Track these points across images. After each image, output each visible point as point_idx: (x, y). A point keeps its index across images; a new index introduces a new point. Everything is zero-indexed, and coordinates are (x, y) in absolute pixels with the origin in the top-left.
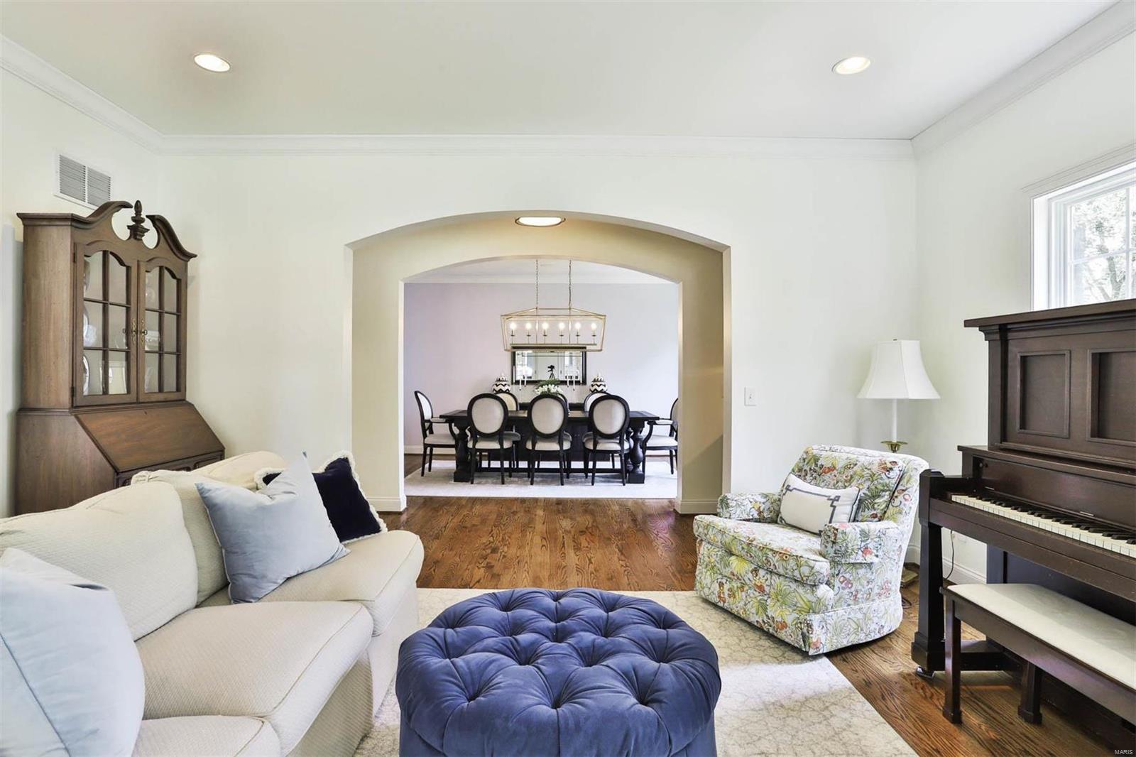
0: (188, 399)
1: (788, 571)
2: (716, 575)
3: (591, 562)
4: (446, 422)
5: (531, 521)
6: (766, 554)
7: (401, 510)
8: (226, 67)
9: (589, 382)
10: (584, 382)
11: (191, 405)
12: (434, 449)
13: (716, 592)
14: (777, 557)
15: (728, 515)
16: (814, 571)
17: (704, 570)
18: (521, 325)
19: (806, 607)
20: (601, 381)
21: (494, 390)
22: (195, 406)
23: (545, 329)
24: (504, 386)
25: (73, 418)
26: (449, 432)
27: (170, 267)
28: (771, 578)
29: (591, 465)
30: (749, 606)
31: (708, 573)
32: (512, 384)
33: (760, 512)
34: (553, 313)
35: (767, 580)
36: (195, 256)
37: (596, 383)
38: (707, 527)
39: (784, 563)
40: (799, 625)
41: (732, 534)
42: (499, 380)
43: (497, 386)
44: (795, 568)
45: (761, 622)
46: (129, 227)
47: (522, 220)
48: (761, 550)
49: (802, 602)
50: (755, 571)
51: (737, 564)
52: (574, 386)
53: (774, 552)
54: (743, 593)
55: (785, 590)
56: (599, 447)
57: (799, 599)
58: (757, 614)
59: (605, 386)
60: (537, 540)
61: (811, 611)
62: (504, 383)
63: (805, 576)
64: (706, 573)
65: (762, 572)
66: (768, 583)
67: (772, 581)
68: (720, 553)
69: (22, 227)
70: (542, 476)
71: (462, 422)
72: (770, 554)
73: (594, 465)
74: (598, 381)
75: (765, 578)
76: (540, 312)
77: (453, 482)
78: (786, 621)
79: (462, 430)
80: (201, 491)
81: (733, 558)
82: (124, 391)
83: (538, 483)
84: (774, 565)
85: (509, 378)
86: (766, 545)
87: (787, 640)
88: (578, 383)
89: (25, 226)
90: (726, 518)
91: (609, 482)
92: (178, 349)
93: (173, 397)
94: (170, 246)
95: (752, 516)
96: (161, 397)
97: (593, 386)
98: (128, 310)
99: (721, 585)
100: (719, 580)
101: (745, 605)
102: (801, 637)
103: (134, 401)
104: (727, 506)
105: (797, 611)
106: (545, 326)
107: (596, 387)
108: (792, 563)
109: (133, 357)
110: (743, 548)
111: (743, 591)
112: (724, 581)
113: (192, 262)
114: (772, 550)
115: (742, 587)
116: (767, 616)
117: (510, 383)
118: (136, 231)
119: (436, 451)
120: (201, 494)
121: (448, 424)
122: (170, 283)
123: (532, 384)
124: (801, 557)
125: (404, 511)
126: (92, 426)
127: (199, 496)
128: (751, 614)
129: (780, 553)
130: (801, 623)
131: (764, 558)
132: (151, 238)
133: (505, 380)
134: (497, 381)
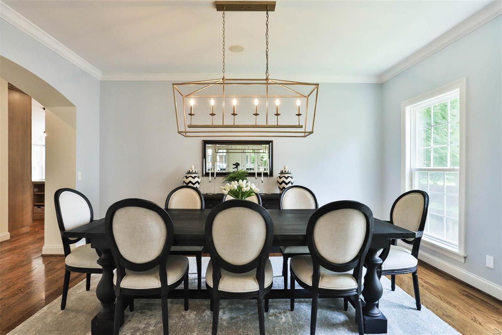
9: (276, 173)
10: (271, 174)
18: (202, 100)
20: (288, 173)
21: (184, 182)
24: (194, 178)
32: (203, 176)
37: (282, 175)
42: (189, 173)
43: (187, 178)
52: (262, 178)
59: (292, 178)
62: (193, 175)
74: (285, 173)
85: (199, 170)
88: (265, 175)
97: (280, 178)
107: (284, 179)
117: (200, 175)
123: (221, 176)
133: (195, 173)
134: (187, 173)
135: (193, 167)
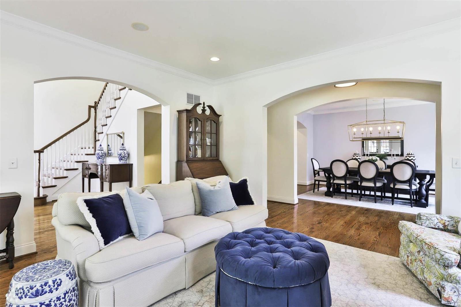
0: (220, 159)
1: (430, 255)
2: (407, 251)
3: (359, 235)
4: (323, 171)
5: (346, 215)
6: (422, 244)
7: (295, 204)
8: (219, 59)
9: (405, 154)
10: (401, 155)
11: (220, 161)
12: (320, 182)
13: (406, 260)
14: (427, 246)
15: (420, 223)
16: (443, 257)
17: (403, 248)
19: (440, 276)
20: (411, 154)
22: (222, 162)
23: (371, 130)
25: (186, 164)
26: (324, 175)
27: (213, 120)
28: (425, 257)
29: (396, 195)
30: (417, 270)
31: (404, 250)
33: (445, 226)
34: (375, 123)
35: (423, 257)
36: (221, 115)
37: (408, 156)
38: (403, 227)
39: (429, 250)
40: (436, 285)
41: (411, 231)
42: (355, 154)
43: (354, 156)
44: (433, 253)
45: (422, 279)
46: (202, 110)
47: (337, 86)
48: (421, 242)
49: (437, 273)
50: (419, 252)
51: (412, 247)
52: (395, 157)
53: (426, 244)
54: (416, 263)
55: (430, 264)
56: (396, 187)
57: (436, 271)
58: (420, 275)
60: (342, 222)
61: (444, 279)
62: (357, 155)
63: (437, 259)
64: (403, 249)
65: (421, 253)
66: (423, 259)
67: (425, 258)
68: (407, 240)
69: (178, 114)
70: (367, 198)
71: (328, 171)
72: (424, 244)
73: (397, 196)
74: (409, 154)
75: (422, 256)
76: (368, 123)
77: (324, 196)
78: (431, 282)
79: (329, 175)
80: (197, 184)
81: (411, 244)
82: (201, 157)
83: (363, 200)
84: (425, 250)
85: (360, 153)
86: (423, 240)
87: (432, 292)
88: (398, 155)
89: (178, 113)
90: (419, 225)
91: (404, 205)
92: (216, 144)
93: (214, 158)
94: (214, 114)
95: (438, 226)
96: (211, 158)
97: (406, 157)
98: (201, 133)
99: (408, 257)
100: (407, 254)
101: (416, 269)
102: (437, 292)
103: (203, 160)
104: (420, 219)
105: (436, 278)
106: (371, 129)
107: (408, 157)
108: (432, 251)
109: (203, 147)
110: (414, 239)
111: (415, 262)
112: (409, 255)
113: (220, 117)
114: (425, 242)
115: (416, 260)
116: (424, 277)
117: (361, 155)
118: (204, 111)
119: (321, 183)
120: (197, 185)
121: (323, 172)
122: (214, 125)
124: (437, 248)
125: (296, 204)
126: (191, 166)
127: (196, 185)
128: (418, 275)
129: (428, 245)
130: (437, 284)
131: (421, 246)
132: (208, 112)
133: (358, 154)
134: (354, 154)
135: (357, 152)
